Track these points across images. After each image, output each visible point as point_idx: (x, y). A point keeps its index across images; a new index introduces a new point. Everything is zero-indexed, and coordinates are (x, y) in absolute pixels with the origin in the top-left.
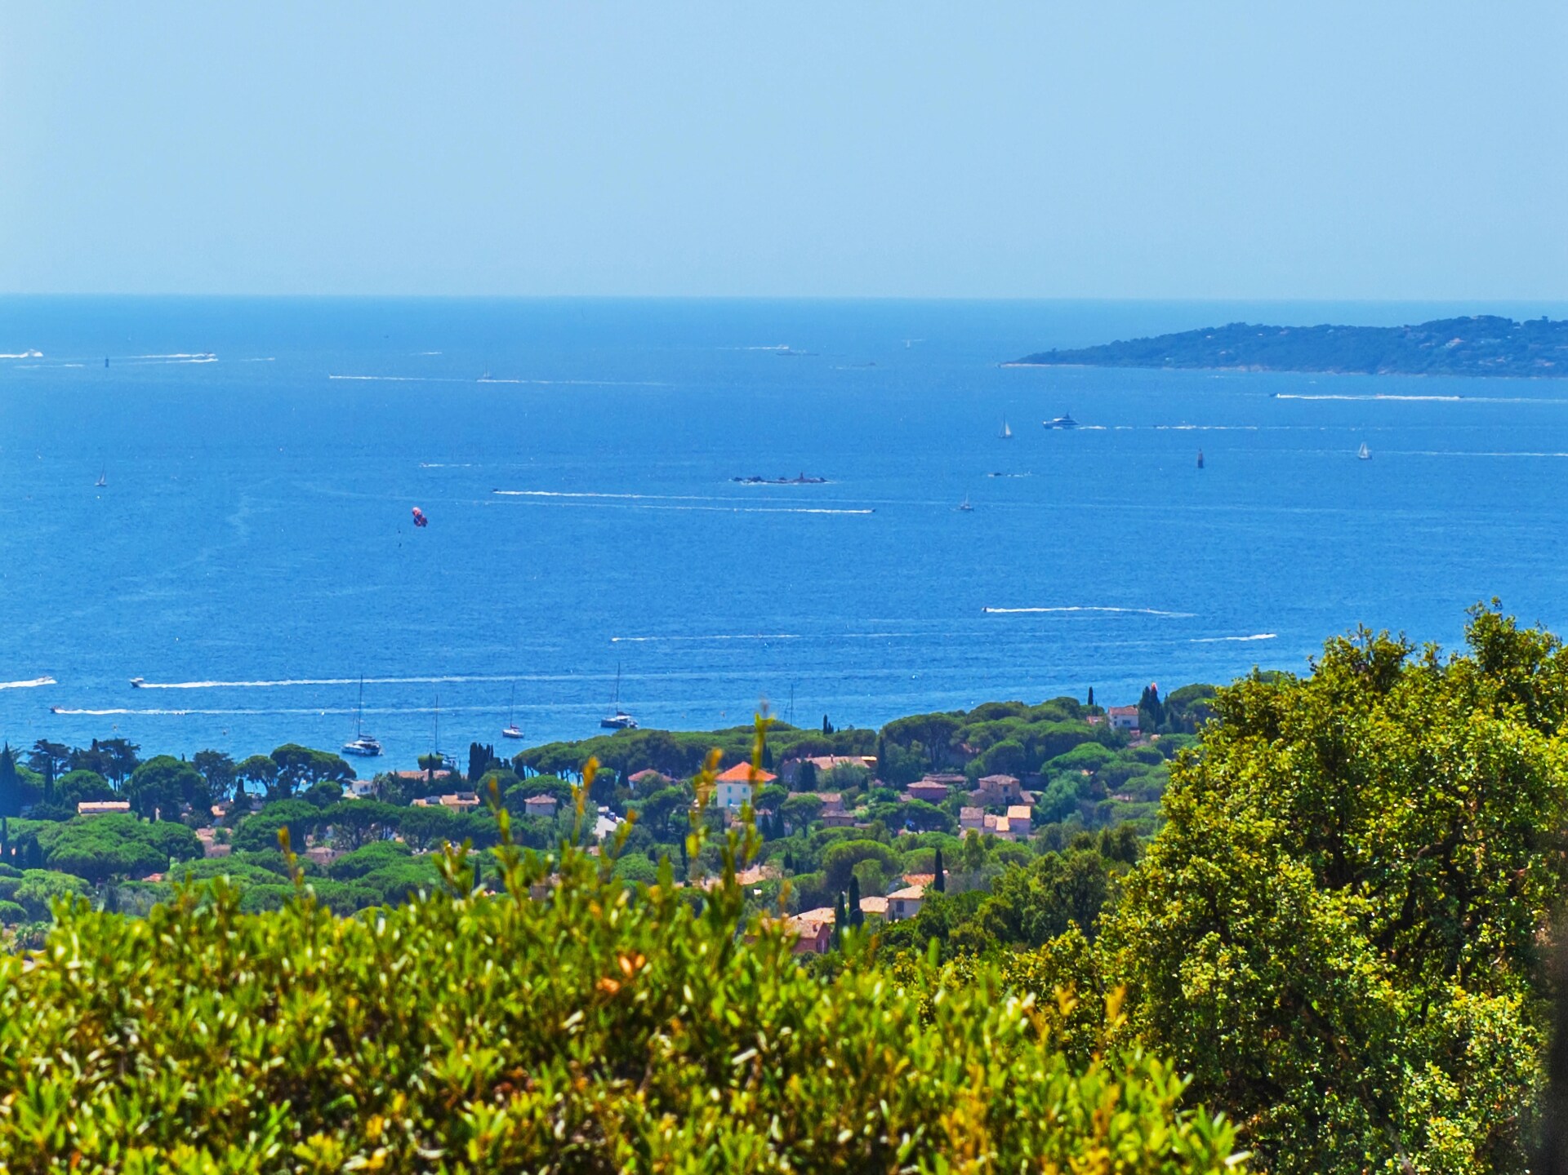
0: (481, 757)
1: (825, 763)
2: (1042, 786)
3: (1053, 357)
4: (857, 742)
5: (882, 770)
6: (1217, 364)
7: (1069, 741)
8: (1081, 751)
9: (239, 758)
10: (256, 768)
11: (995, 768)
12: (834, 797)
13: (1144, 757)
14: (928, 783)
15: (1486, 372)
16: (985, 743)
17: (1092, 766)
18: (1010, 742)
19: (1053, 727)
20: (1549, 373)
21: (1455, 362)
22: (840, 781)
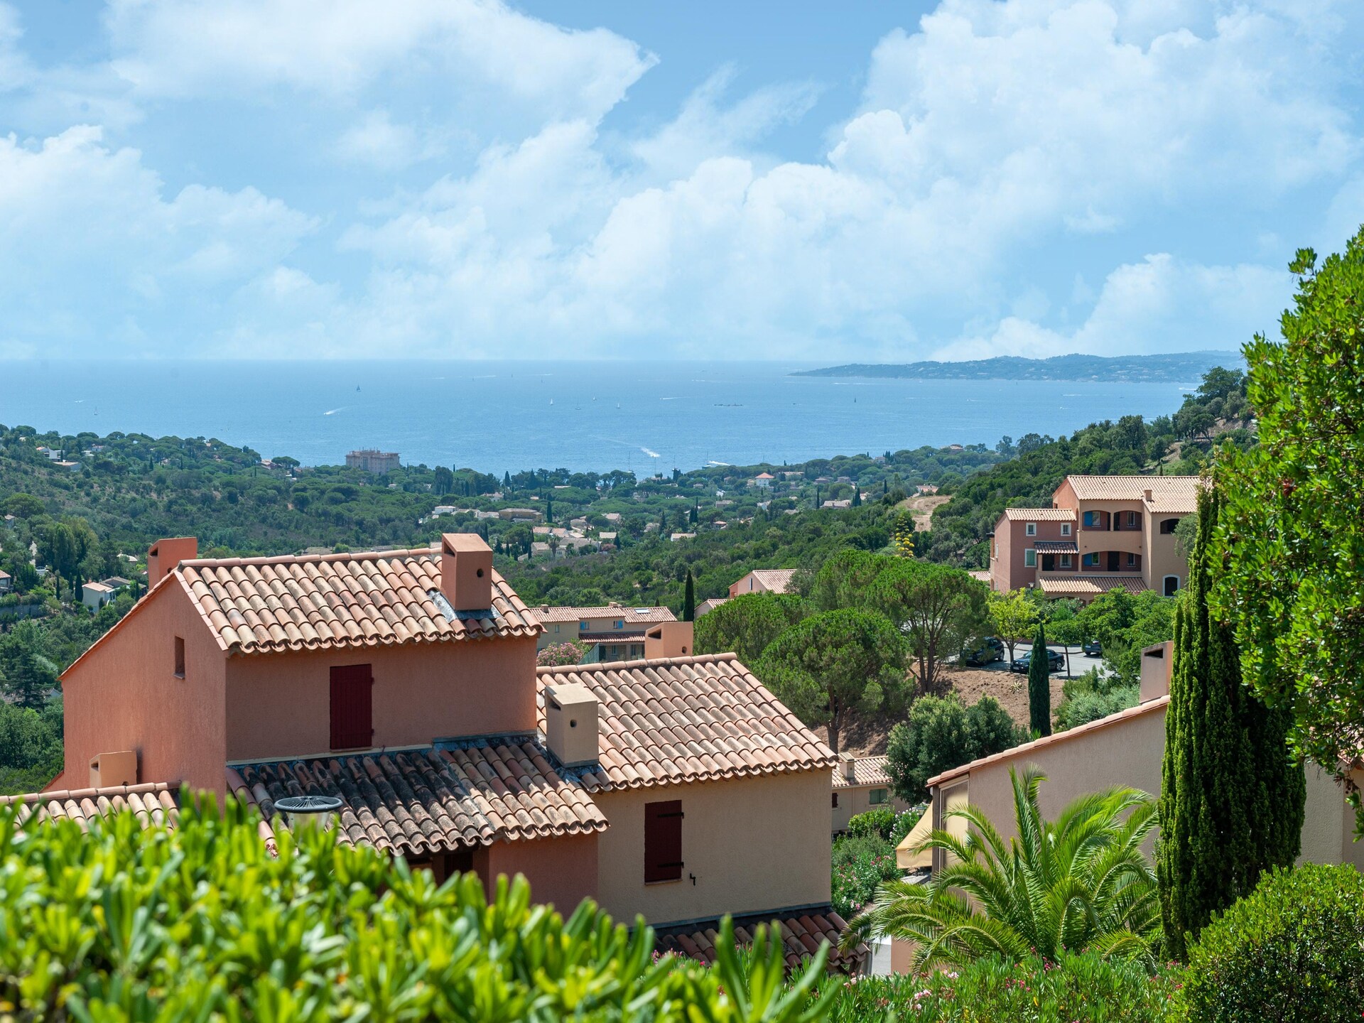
0: (677, 473)
1: (788, 474)
2: (857, 480)
3: (798, 374)
4: (798, 467)
5: (807, 475)
6: (848, 376)
7: (866, 466)
8: (869, 469)
9: (601, 474)
10: (606, 477)
11: (842, 475)
12: (793, 483)
13: (889, 471)
14: (820, 479)
15: (931, 378)
16: (838, 468)
17: (874, 474)
18: (846, 466)
19: (859, 462)
20: (950, 378)
21: (921, 375)
22: (794, 478)
